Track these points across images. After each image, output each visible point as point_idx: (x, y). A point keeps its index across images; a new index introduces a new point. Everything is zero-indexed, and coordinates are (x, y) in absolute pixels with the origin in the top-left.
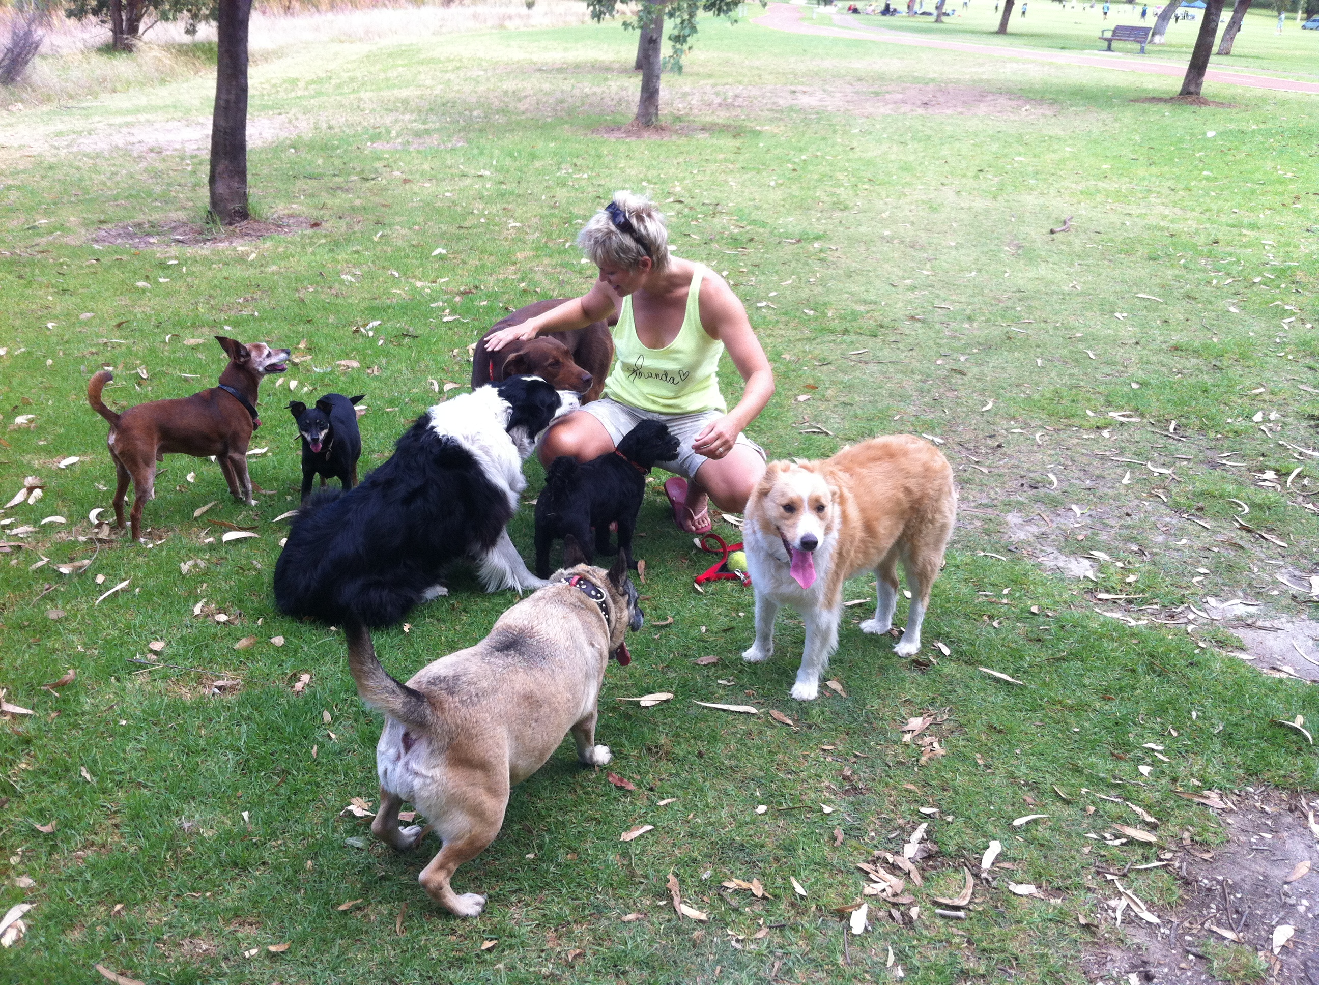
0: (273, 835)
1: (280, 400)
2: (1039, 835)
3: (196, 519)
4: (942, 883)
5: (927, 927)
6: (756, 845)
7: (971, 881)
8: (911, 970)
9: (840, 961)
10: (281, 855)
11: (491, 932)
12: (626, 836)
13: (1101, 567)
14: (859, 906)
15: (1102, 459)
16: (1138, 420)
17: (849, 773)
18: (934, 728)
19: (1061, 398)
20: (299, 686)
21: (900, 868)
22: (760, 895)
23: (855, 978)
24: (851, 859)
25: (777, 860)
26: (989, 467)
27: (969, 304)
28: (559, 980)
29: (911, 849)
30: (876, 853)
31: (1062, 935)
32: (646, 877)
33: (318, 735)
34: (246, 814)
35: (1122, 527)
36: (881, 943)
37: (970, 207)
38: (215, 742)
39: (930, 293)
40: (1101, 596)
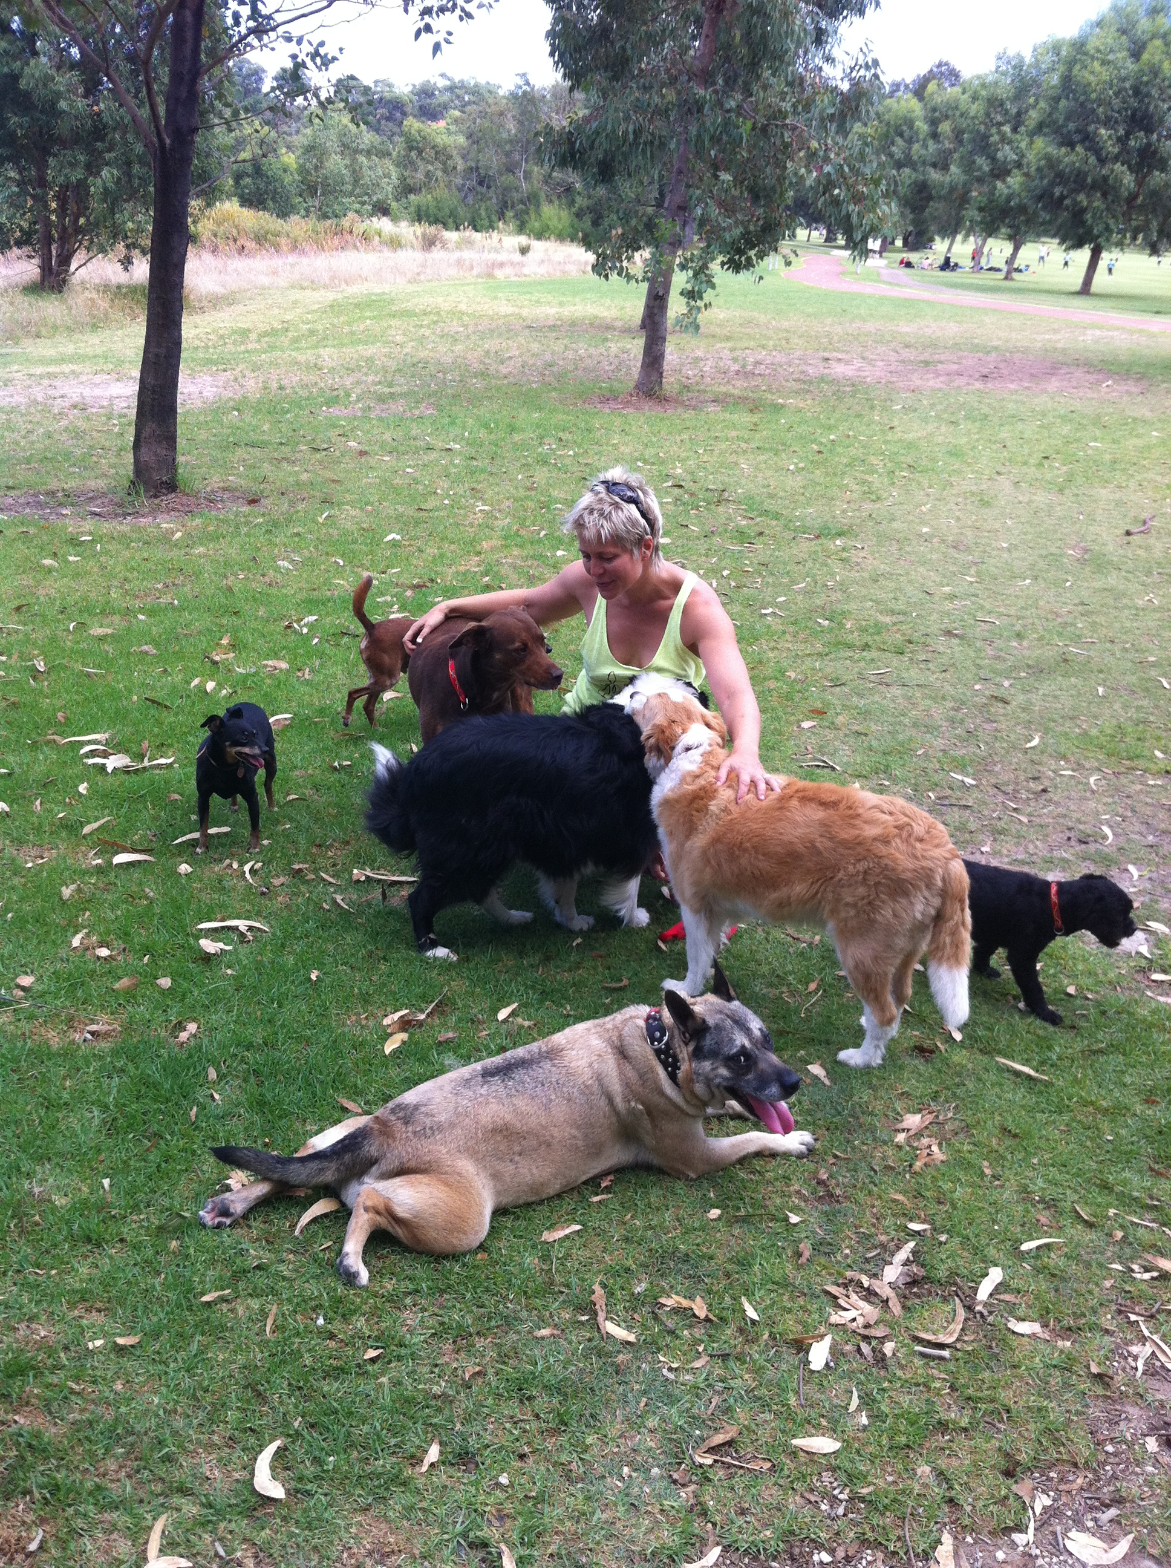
0: (136, 1208)
1: (194, 703)
2: (1052, 1263)
3: (84, 837)
4: (926, 1314)
5: (902, 1367)
6: (703, 1257)
7: (962, 1314)
8: (877, 1417)
9: (793, 1401)
10: (142, 1232)
11: (377, 1339)
12: (549, 1236)
13: (1157, 942)
14: (822, 1337)
17: (825, 1177)
18: (936, 1128)
19: (1124, 735)
20: (183, 1036)
21: (876, 1294)
22: (702, 1316)
23: (809, 1423)
24: (818, 1279)
25: (728, 1275)
26: (1030, 815)
27: (1019, 618)
28: (451, 1402)
29: (892, 1273)
30: (849, 1274)
31: (1067, 1386)
32: (568, 1286)
33: (200, 1094)
34: (106, 1182)
36: (844, 1383)
37: (1030, 501)
38: (81, 1096)
39: (973, 603)
40: (1156, 976)
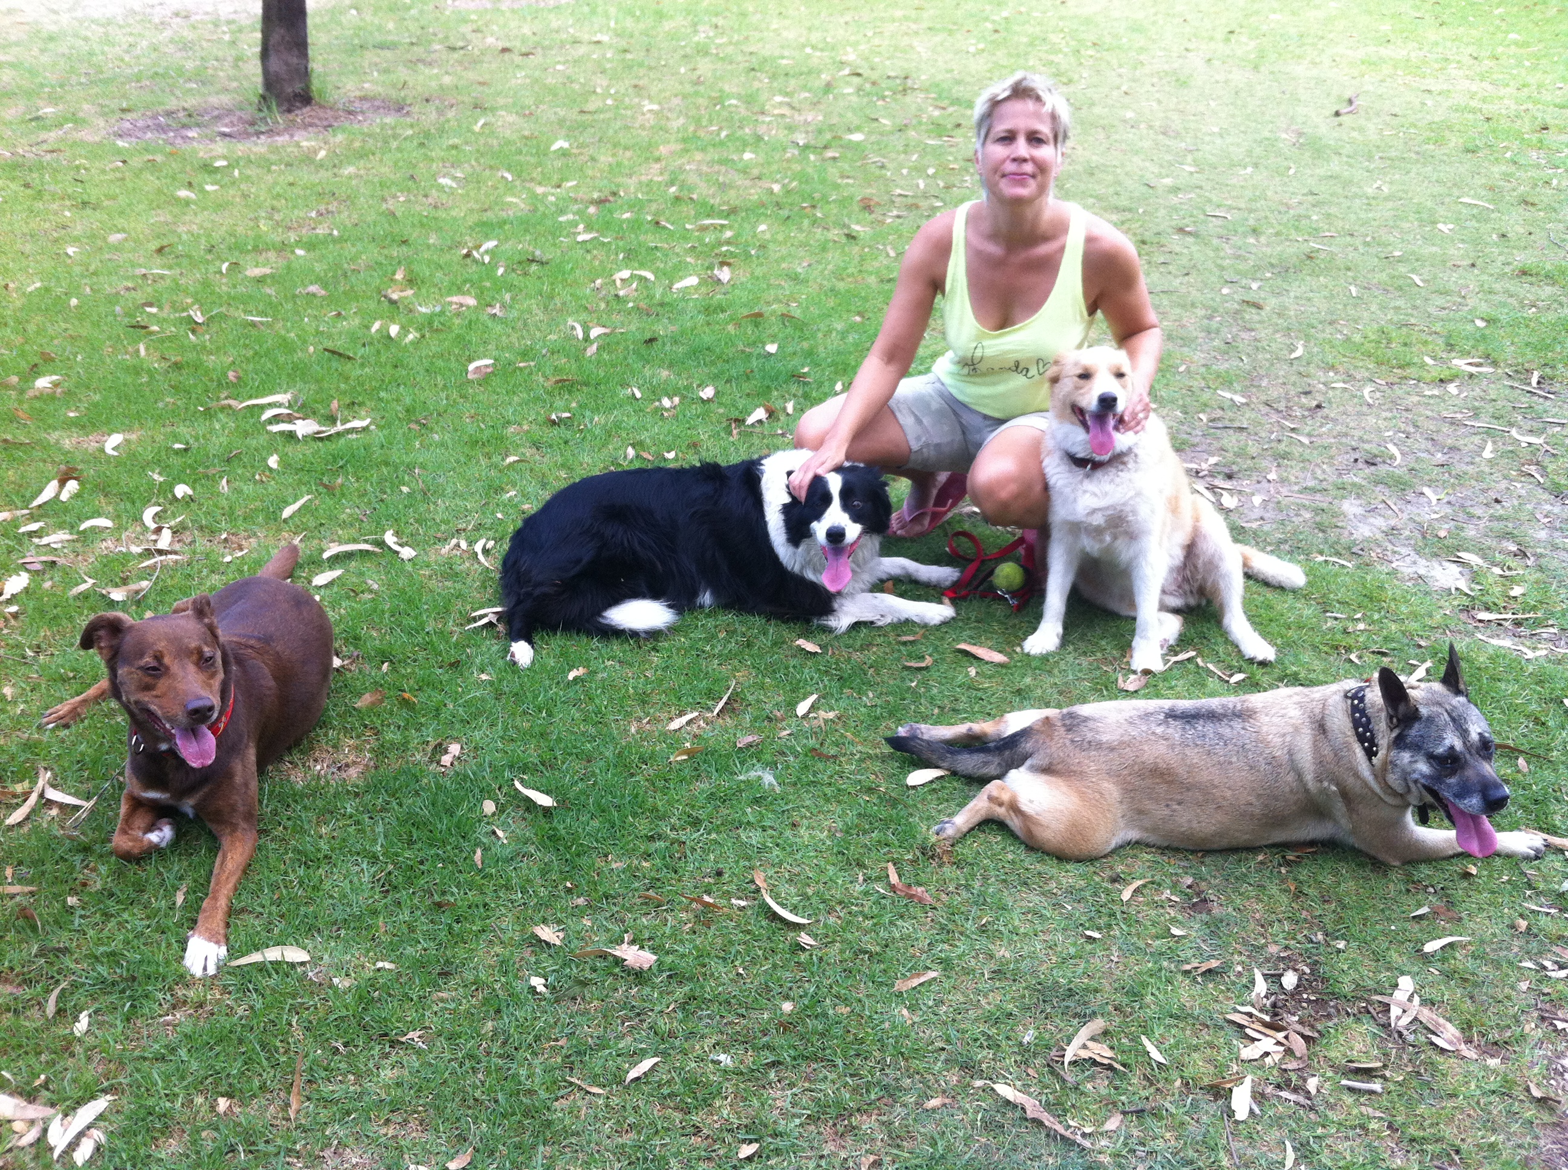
1: (378, 352)
2: (1460, 966)
3: (285, 521)
4: (1342, 1038)
5: (1332, 1107)
6: (1088, 990)
9: (1228, 1163)
11: (749, 1130)
13: (1475, 576)
14: (1240, 1078)
15: (1452, 424)
16: (1491, 370)
19: (1389, 341)
20: (446, 760)
24: (1217, 1007)
25: (1119, 1009)
26: (1309, 435)
27: (1251, 211)
31: (1511, 1114)
33: (481, 833)
35: (1492, 518)
36: (1274, 1133)
37: (1226, 82)
39: (1199, 196)
40: (1484, 615)
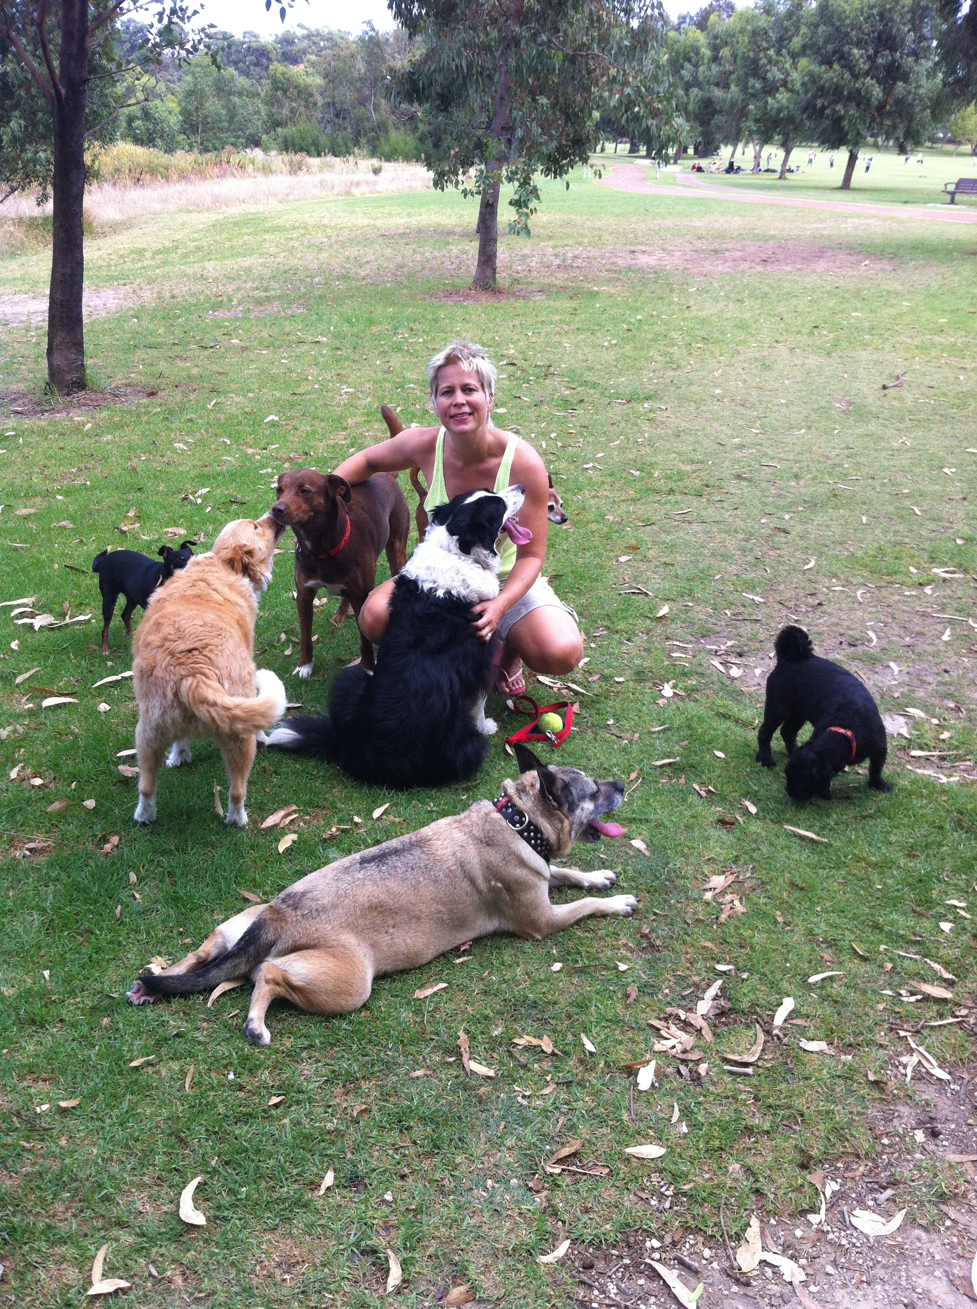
0: (72, 993)
2: (834, 992)
3: (17, 686)
4: (733, 1039)
5: (714, 1084)
6: (548, 1003)
7: (762, 1037)
8: (695, 1126)
9: (625, 1117)
10: (79, 1012)
11: (279, 1088)
12: (420, 994)
13: (915, 724)
14: (648, 1062)
15: (923, 616)
16: (961, 576)
17: (647, 931)
18: (737, 886)
19: (884, 555)
20: (108, 847)
21: (691, 1025)
22: (549, 1051)
23: (639, 1134)
24: (644, 1016)
25: (569, 1017)
26: (808, 625)
27: (797, 462)
28: (343, 1136)
29: (704, 1006)
30: (669, 1010)
31: (850, 1092)
32: (437, 1034)
33: (123, 895)
34: (46, 973)
35: (940, 683)
36: (667, 1099)
37: (803, 365)
38: (23, 902)
39: (758, 451)
40: (914, 753)
